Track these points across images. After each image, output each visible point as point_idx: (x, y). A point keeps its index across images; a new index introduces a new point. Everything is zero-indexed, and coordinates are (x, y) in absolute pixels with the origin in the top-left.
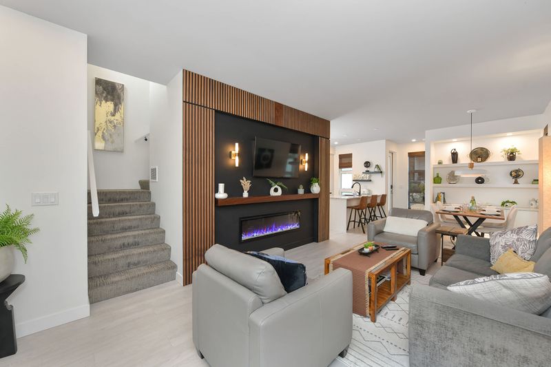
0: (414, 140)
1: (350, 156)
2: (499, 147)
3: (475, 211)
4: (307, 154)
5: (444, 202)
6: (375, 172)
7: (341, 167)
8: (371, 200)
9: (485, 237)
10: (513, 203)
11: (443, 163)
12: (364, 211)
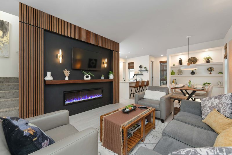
0: (162, 55)
1: (133, 63)
2: (202, 56)
3: (191, 87)
4: (106, 59)
5: (176, 84)
6: (144, 71)
7: (129, 68)
8: (142, 83)
9: (196, 101)
10: (209, 83)
11: (176, 65)
12: (138, 89)
